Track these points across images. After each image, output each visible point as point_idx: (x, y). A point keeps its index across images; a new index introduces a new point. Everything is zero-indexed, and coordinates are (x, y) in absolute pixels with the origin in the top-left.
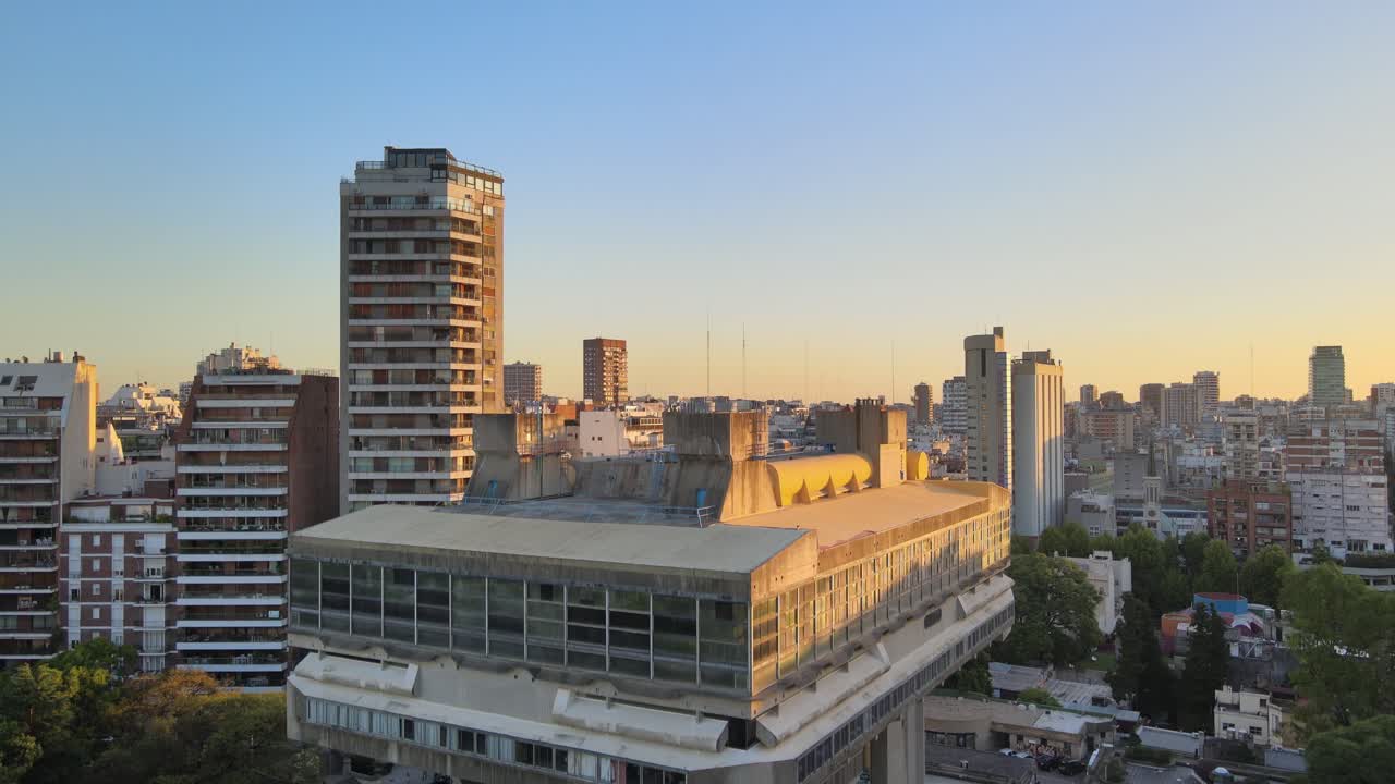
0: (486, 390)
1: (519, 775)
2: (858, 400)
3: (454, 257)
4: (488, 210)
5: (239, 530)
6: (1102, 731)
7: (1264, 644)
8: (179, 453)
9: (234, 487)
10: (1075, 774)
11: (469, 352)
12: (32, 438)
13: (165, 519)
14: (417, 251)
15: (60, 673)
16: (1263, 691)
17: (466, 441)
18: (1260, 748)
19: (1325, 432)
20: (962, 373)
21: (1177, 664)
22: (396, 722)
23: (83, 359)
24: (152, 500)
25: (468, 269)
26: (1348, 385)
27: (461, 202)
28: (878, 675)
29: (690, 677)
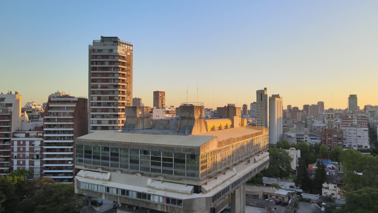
0: (128, 102)
1: (138, 201)
2: (228, 104)
3: (119, 66)
4: (129, 54)
5: (61, 140)
6: (292, 194)
7: (336, 171)
8: (44, 119)
9: (59, 128)
10: (285, 205)
11: (123, 92)
12: (4, 114)
13: (40, 137)
14: (109, 64)
15: (12, 178)
16: (335, 184)
17: (122, 116)
18: (334, 199)
19: (352, 117)
20: (256, 101)
21: (313, 177)
22: (104, 188)
23: (18, 93)
24: (37, 132)
25: (123, 69)
26: (358, 105)
27: (121, 51)
28: (233, 176)
29: (184, 175)
